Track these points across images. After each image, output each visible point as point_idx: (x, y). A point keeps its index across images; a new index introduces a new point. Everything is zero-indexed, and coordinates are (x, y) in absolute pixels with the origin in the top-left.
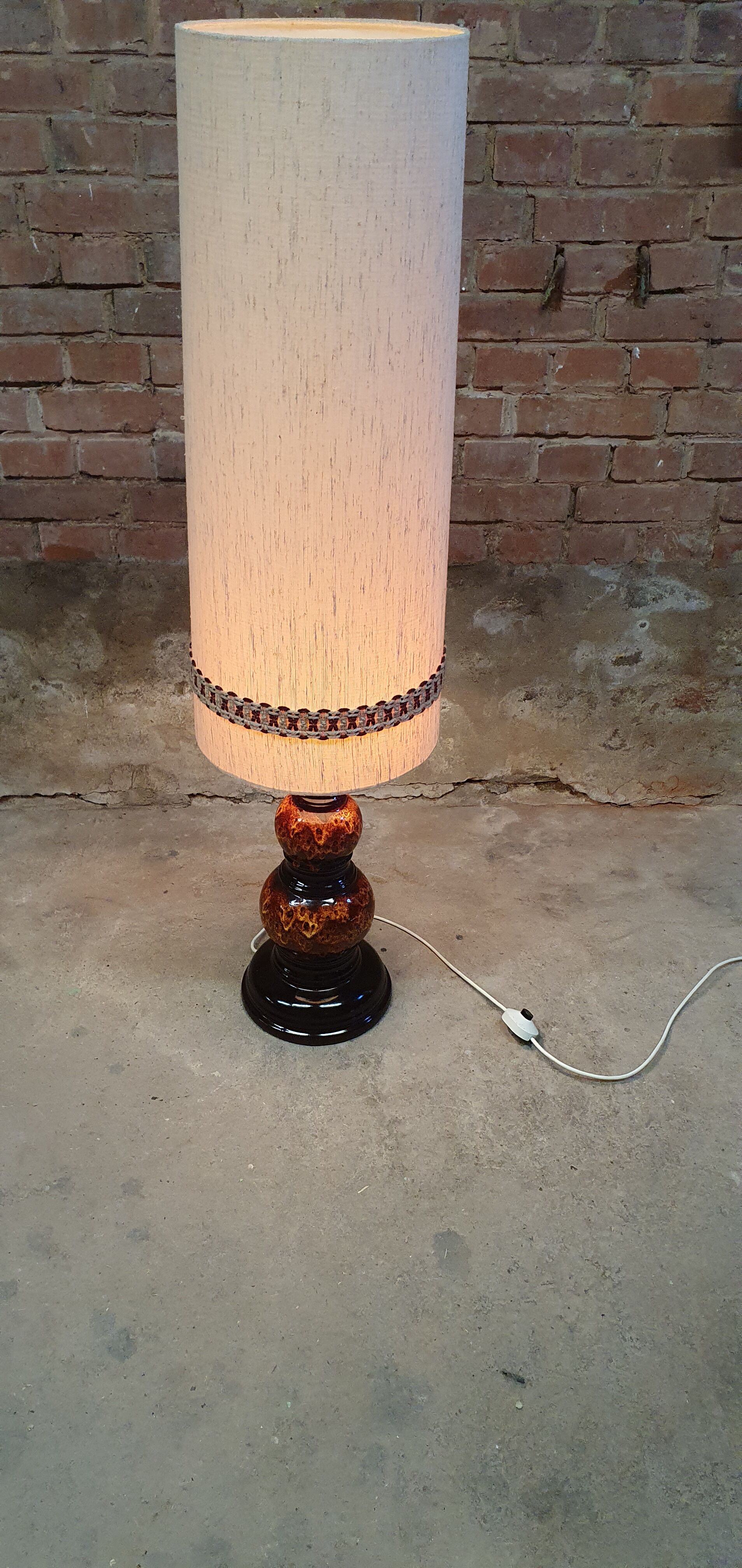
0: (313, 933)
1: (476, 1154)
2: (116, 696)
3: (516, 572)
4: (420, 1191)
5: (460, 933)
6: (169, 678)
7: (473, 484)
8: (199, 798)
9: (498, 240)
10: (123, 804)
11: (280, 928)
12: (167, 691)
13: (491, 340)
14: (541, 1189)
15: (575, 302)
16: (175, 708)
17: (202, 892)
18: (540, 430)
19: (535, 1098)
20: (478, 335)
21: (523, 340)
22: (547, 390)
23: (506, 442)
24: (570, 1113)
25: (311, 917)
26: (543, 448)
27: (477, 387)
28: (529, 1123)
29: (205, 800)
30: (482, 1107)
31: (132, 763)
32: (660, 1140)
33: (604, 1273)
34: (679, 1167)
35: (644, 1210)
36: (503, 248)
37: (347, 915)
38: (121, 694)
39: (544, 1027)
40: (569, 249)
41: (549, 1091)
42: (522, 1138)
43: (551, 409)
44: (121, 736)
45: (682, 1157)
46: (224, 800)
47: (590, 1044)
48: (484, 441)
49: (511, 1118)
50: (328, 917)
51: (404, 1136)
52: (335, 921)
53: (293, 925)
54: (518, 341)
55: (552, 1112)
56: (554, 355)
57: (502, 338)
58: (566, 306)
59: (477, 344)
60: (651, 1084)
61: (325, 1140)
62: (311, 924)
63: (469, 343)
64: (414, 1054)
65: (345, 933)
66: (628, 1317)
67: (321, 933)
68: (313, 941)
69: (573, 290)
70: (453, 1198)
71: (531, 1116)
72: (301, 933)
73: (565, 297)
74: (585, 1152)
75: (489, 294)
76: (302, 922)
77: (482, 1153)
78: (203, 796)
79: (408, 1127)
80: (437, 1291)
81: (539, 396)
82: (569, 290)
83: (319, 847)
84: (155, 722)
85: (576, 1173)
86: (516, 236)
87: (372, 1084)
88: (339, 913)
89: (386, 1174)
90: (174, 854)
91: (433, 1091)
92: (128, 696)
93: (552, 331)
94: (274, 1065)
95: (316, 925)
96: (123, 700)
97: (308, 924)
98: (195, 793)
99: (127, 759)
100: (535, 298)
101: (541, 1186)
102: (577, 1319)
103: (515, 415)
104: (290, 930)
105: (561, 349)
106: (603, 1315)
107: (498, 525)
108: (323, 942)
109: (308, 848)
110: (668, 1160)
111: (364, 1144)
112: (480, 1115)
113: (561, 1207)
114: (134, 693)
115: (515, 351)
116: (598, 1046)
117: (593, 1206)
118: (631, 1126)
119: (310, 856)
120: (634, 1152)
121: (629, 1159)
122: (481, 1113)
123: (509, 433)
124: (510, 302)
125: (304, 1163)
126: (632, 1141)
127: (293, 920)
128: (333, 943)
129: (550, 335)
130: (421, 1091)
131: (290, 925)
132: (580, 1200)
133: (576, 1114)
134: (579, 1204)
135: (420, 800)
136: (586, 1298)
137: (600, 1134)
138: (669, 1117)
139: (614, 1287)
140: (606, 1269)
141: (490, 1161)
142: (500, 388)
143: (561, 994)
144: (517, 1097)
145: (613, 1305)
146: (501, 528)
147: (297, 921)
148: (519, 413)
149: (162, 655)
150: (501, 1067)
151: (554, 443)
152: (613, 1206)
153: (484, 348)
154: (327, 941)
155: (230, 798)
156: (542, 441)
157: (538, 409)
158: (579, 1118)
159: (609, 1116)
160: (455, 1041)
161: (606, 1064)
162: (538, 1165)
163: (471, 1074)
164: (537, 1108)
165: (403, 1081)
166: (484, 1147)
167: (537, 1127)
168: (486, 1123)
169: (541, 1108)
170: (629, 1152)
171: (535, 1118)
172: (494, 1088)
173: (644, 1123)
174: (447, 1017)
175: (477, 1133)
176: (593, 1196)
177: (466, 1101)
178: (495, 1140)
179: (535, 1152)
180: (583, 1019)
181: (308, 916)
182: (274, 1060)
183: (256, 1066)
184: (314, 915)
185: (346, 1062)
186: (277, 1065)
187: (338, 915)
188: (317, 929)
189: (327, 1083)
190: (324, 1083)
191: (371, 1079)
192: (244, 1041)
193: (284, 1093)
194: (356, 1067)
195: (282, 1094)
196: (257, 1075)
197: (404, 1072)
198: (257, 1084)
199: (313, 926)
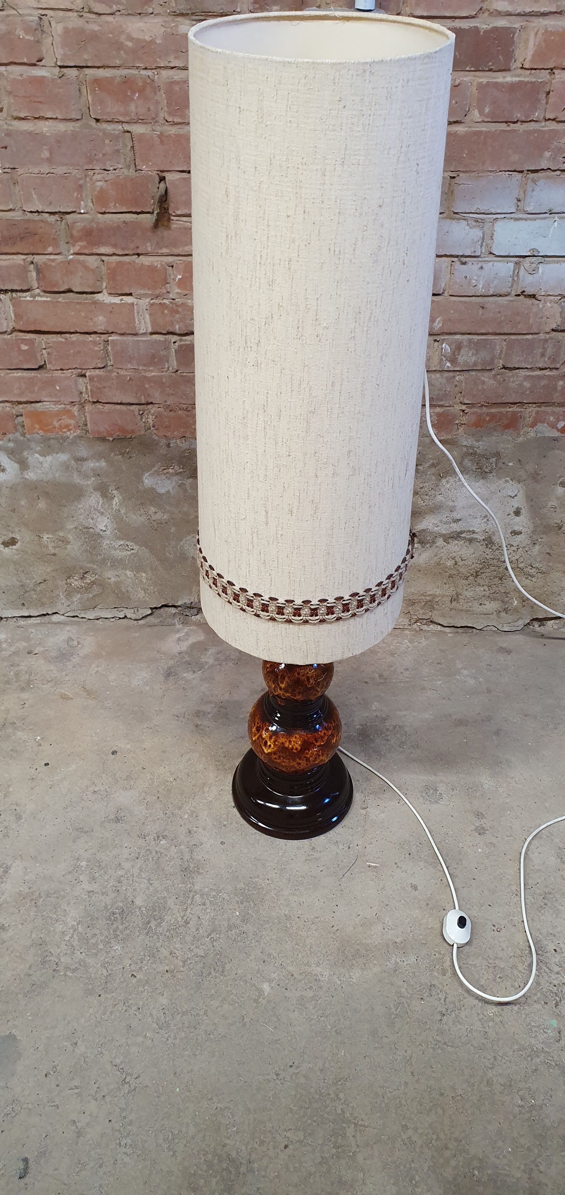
1: (57, 961)
3: (172, 445)
5: (115, 749)
7: (122, 372)
9: (104, 170)
13: (114, 254)
14: (100, 996)
15: (182, 223)
18: (171, 330)
19: (125, 908)
20: (103, 250)
21: (142, 254)
22: (171, 296)
23: (143, 339)
24: (149, 922)
26: (177, 344)
27: (110, 294)
28: (112, 932)
30: (77, 916)
32: (214, 950)
33: (125, 1079)
34: (222, 977)
35: (178, 1017)
36: (111, 176)
40: (169, 176)
41: (139, 902)
42: (101, 946)
43: (177, 312)
45: (228, 967)
47: (187, 857)
48: (125, 338)
49: (98, 927)
54: (139, 255)
55: (134, 922)
56: (172, 266)
57: (123, 253)
58: (175, 226)
59: (104, 258)
63: (97, 257)
64: (38, 865)
66: (130, 1123)
69: (179, 212)
70: (24, 1003)
71: (115, 926)
73: (172, 218)
74: (149, 960)
75: (106, 216)
77: (62, 960)
81: (165, 301)
82: (174, 212)
85: (134, 980)
86: (120, 166)
91: (42, 900)
93: (166, 247)
100: (149, 219)
101: (100, 992)
102: (87, 1124)
103: (147, 316)
105: (178, 262)
106: (110, 1121)
107: (150, 406)
110: (215, 970)
112: (73, 923)
113: (111, 1013)
115: (138, 264)
116: (193, 860)
117: (137, 1013)
118: (194, 937)
120: (189, 962)
121: (182, 969)
122: (75, 921)
123: (144, 331)
124: (124, 222)
126: (190, 950)
129: (165, 251)
130: (31, 900)
132: (129, 1006)
133: (153, 924)
134: (126, 1011)
135: (125, 621)
136: (102, 1103)
137: (166, 944)
138: (230, 928)
139: (129, 1092)
140: (128, 1074)
141: (67, 968)
142: (131, 294)
143: (180, 808)
144: (109, 907)
145: (122, 1110)
146: (153, 409)
148: (150, 315)
150: (106, 877)
151: (186, 340)
152: (154, 1012)
153: (110, 261)
156: (174, 338)
157: (166, 311)
158: (153, 928)
159: (179, 926)
160: (76, 852)
161: (193, 878)
162: (105, 972)
163: (79, 884)
164: (122, 918)
165: (20, 890)
166: (66, 954)
167: (116, 936)
168: (74, 931)
169: (126, 918)
170: (184, 962)
171: (118, 927)
172: (93, 898)
173: (206, 934)
174: (77, 830)
175: (65, 940)
176: (141, 1003)
177: (66, 910)
178: (78, 948)
179: (107, 960)
180: (190, 832)
197: (24, 882)
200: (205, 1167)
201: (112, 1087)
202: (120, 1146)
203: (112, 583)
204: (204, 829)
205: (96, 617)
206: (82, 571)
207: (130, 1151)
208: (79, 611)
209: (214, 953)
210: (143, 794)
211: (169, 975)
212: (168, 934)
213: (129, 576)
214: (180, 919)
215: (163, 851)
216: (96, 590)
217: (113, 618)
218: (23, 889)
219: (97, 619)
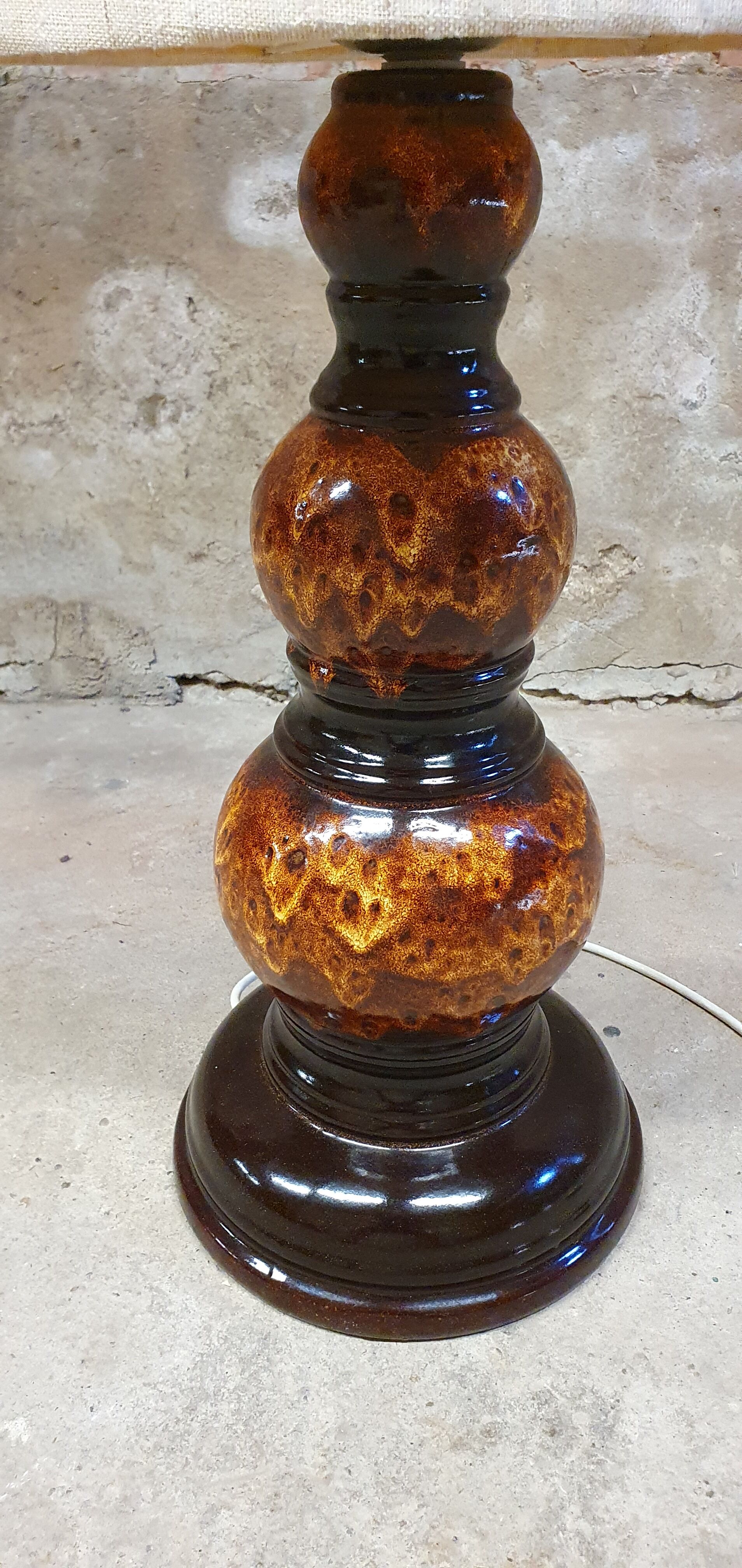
0: (377, 933)
2: (11, 431)
6: (124, 386)
8: (199, 687)
10: (38, 693)
11: (261, 912)
12: (121, 418)
16: (138, 462)
17: (151, 864)
25: (369, 871)
29: (211, 691)
31: (53, 596)
37: (506, 876)
38: (22, 426)
44: (27, 532)
46: (251, 693)
50: (433, 874)
52: (456, 893)
53: (306, 902)
62: (367, 899)
65: (496, 940)
67: (405, 935)
68: (373, 963)
72: (330, 932)
76: (335, 890)
78: (207, 682)
83: (402, 574)
84: (97, 499)
90: (115, 785)
92: (36, 430)
94: (226, 1408)
95: (387, 904)
96: (25, 441)
97: (354, 898)
98: (190, 673)
99: (42, 586)
104: (292, 919)
108: (412, 972)
109: (357, 579)
114: (50, 423)
119: (365, 618)
127: (304, 882)
128: (450, 976)
131: (294, 902)
135: (682, 707)
147: (318, 884)
149: (107, 326)
154: (427, 967)
155: (264, 688)
165: (704, 1533)
181: (358, 867)
182: (231, 1386)
183: (162, 1405)
184: (381, 865)
185: (486, 1419)
186: (238, 1411)
187: (469, 870)
188: (391, 917)
189: (408, 1509)
190: (397, 1510)
191: (576, 1509)
192: (144, 1302)
193: (239, 1546)
194: (523, 1443)
195: (231, 1552)
196: (158, 1447)
197: (707, 1488)
198: (147, 1492)
199: (376, 908)
203: (672, 585)
205: (606, 693)
206: (600, 544)
208: (564, 676)
213: (723, 562)
216: (627, 603)
217: (650, 698)
218: (717, 1528)
219: (606, 702)
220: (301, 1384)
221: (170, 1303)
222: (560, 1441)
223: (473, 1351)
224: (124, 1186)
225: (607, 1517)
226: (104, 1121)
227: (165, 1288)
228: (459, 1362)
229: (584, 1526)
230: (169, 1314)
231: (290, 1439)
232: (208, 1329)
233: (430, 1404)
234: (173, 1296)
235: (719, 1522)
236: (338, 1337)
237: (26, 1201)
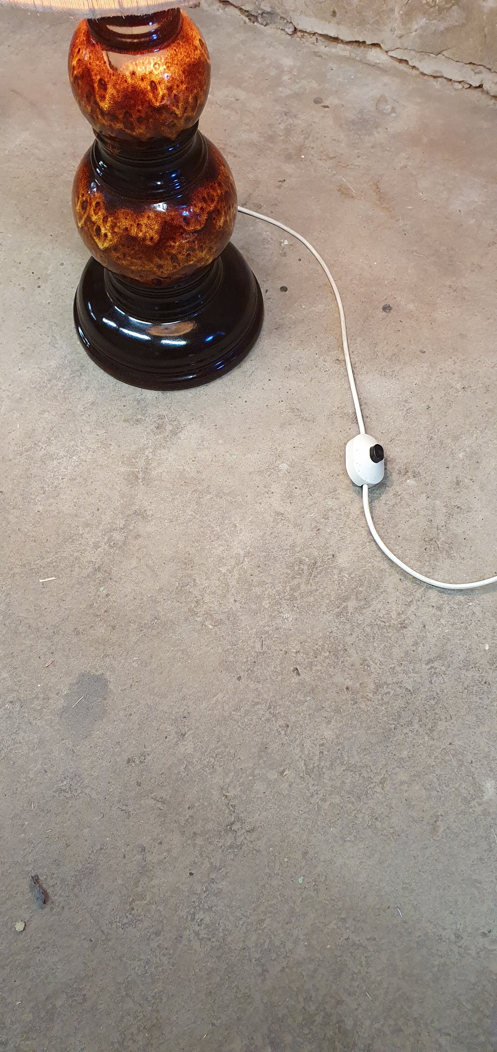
0: (107, 245)
1: (199, 597)
4: (106, 611)
5: (391, 303)
14: (239, 678)
19: (319, 560)
24: (346, 599)
25: (105, 220)
28: (288, 588)
30: (249, 543)
32: (430, 690)
33: (232, 824)
34: (427, 738)
35: (339, 770)
37: (156, 237)
39: (400, 473)
41: (343, 560)
42: (266, 603)
45: (442, 726)
47: (440, 520)
49: (272, 572)
51: (138, 536)
52: (135, 239)
53: (85, 224)
55: (325, 588)
60: (477, 610)
61: (51, 500)
62: (103, 231)
64: (220, 441)
65: (151, 260)
66: (218, 894)
68: (108, 254)
70: (134, 639)
71: (296, 582)
72: (93, 239)
74: (327, 658)
76: (94, 223)
77: (207, 599)
79: (150, 528)
80: (36, 740)
85: (295, 679)
87: (147, 456)
88: (144, 229)
89: (85, 572)
91: (209, 497)
94: (60, 384)
95: (110, 235)
97: (99, 229)
101: (242, 674)
102: (160, 862)
104: (81, 228)
106: (191, 874)
108: (120, 261)
110: (420, 721)
111: (87, 525)
112: (239, 550)
113: (247, 713)
116: (448, 529)
117: (283, 732)
118: (407, 653)
120: (385, 690)
121: (371, 695)
122: (243, 549)
125: (11, 517)
126: (394, 673)
127: (87, 216)
128: (134, 267)
130: (195, 491)
131: (82, 222)
132: (274, 716)
133: (352, 604)
134: (268, 720)
135: (477, 94)
136: (189, 842)
137: (361, 645)
138: (467, 665)
139: (231, 847)
140: (238, 819)
141: (209, 614)
143: (456, 438)
144: (298, 549)
145: (214, 868)
147: (89, 219)
150: (308, 502)
152: (308, 743)
158: (350, 611)
159: (390, 626)
160: (279, 445)
161: (437, 560)
162: (258, 646)
163: (267, 495)
164: (311, 574)
165: (184, 470)
166: (215, 593)
167: (293, 598)
168: (238, 565)
169: (315, 576)
170: (378, 686)
171: (299, 585)
172: (280, 525)
173: (426, 657)
174: (292, 410)
175: (219, 571)
176: (293, 719)
177: (236, 526)
178: (233, 591)
179: (267, 628)
180: (458, 483)
181: (102, 217)
182: (65, 377)
183: (41, 376)
184: (109, 219)
185: (139, 417)
186: (64, 386)
187: (141, 231)
188: (111, 241)
189: (101, 432)
190: (98, 431)
191: (151, 450)
192: (49, 340)
193: (47, 423)
194: (146, 427)
195: (44, 424)
196: (35, 388)
197: (194, 459)
198: (27, 399)
199: (106, 235)
200: (300, 1018)
201: (210, 826)
202: (193, 919)
204: (482, 488)
205: (436, 71)
207: (203, 934)
208: (413, 53)
209: (429, 694)
210: (408, 393)
211: (347, 696)
212: (368, 629)
214: (394, 615)
215: (407, 497)
217: (460, 82)
218: (189, 470)
219: (435, 77)
220: (87, 385)
221: (57, 343)
222: (158, 431)
223: (148, 395)
224: (59, 294)
225: (158, 456)
226: (62, 264)
227: (58, 338)
228: (142, 397)
229: (151, 456)
230: (55, 347)
231: (76, 400)
232: (66, 357)
233: (124, 406)
234: (59, 341)
235: (191, 468)
236: (106, 374)
237: (23, 289)
